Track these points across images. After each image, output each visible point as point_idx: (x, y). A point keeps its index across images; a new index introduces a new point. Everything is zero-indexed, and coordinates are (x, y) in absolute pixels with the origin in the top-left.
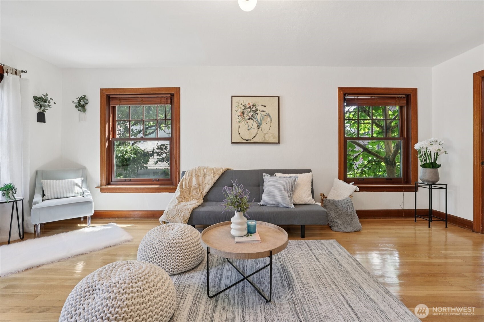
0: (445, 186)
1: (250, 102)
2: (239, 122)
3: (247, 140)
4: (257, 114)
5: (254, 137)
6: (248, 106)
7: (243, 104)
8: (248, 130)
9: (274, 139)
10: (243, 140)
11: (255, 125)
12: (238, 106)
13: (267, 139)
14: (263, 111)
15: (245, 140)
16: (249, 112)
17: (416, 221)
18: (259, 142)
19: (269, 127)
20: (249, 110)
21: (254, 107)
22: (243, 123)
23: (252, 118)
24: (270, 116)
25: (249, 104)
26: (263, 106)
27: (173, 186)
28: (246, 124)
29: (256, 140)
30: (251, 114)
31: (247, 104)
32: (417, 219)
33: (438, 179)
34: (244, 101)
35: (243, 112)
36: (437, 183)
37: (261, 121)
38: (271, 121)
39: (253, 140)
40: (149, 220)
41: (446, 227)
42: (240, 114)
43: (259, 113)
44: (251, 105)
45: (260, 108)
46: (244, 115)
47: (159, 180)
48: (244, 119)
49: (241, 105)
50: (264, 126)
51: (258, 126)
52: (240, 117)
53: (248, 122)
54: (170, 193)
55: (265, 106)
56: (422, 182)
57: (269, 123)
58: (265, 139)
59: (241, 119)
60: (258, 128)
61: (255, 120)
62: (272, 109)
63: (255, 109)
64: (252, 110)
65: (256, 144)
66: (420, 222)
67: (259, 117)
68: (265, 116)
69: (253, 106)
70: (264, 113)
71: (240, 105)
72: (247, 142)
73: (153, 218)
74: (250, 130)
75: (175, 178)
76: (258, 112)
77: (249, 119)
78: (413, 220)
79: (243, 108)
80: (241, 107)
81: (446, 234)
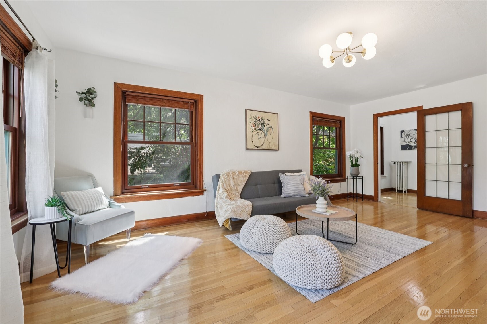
0: (362, 177)
1: (259, 116)
2: (252, 132)
3: (258, 147)
4: (264, 126)
5: (263, 145)
6: (258, 119)
7: (255, 117)
8: (259, 138)
9: (275, 147)
10: (255, 147)
11: (263, 135)
12: (251, 118)
13: (271, 147)
14: (268, 124)
15: (257, 147)
16: (259, 124)
17: (348, 200)
18: (266, 148)
19: (272, 137)
20: (259, 122)
21: (262, 121)
22: (255, 132)
23: (261, 129)
24: (272, 129)
25: (259, 117)
26: (268, 120)
27: (197, 189)
28: (257, 133)
29: (264, 147)
30: (260, 126)
31: (257, 117)
32: (349, 199)
33: (359, 173)
34: (256, 114)
35: (255, 124)
36: (359, 175)
37: (267, 132)
38: (273, 132)
39: (262, 147)
40: (174, 226)
41: (363, 201)
42: (252, 125)
43: (265, 126)
44: (260, 118)
45: (266, 122)
46: (255, 126)
47: (181, 185)
48: (255, 129)
49: (254, 118)
50: (269, 136)
51: (265, 136)
52: (253, 128)
53: (258, 133)
54: (195, 197)
55: (269, 121)
56: (351, 175)
57: (272, 134)
58: (270, 147)
59: (253, 130)
60: (265, 138)
61: (263, 131)
62: (273, 124)
63: (263, 122)
64: (261, 122)
65: (264, 151)
66: (350, 200)
67: (265, 128)
68: (269, 128)
69: (262, 119)
70: (268, 126)
71: (252, 117)
72: (258, 149)
73: (177, 224)
74: (260, 139)
75: (199, 181)
76: (265, 124)
77: (259, 130)
78: (346, 200)
79: (254, 120)
80: (253, 120)
81: (363, 205)
